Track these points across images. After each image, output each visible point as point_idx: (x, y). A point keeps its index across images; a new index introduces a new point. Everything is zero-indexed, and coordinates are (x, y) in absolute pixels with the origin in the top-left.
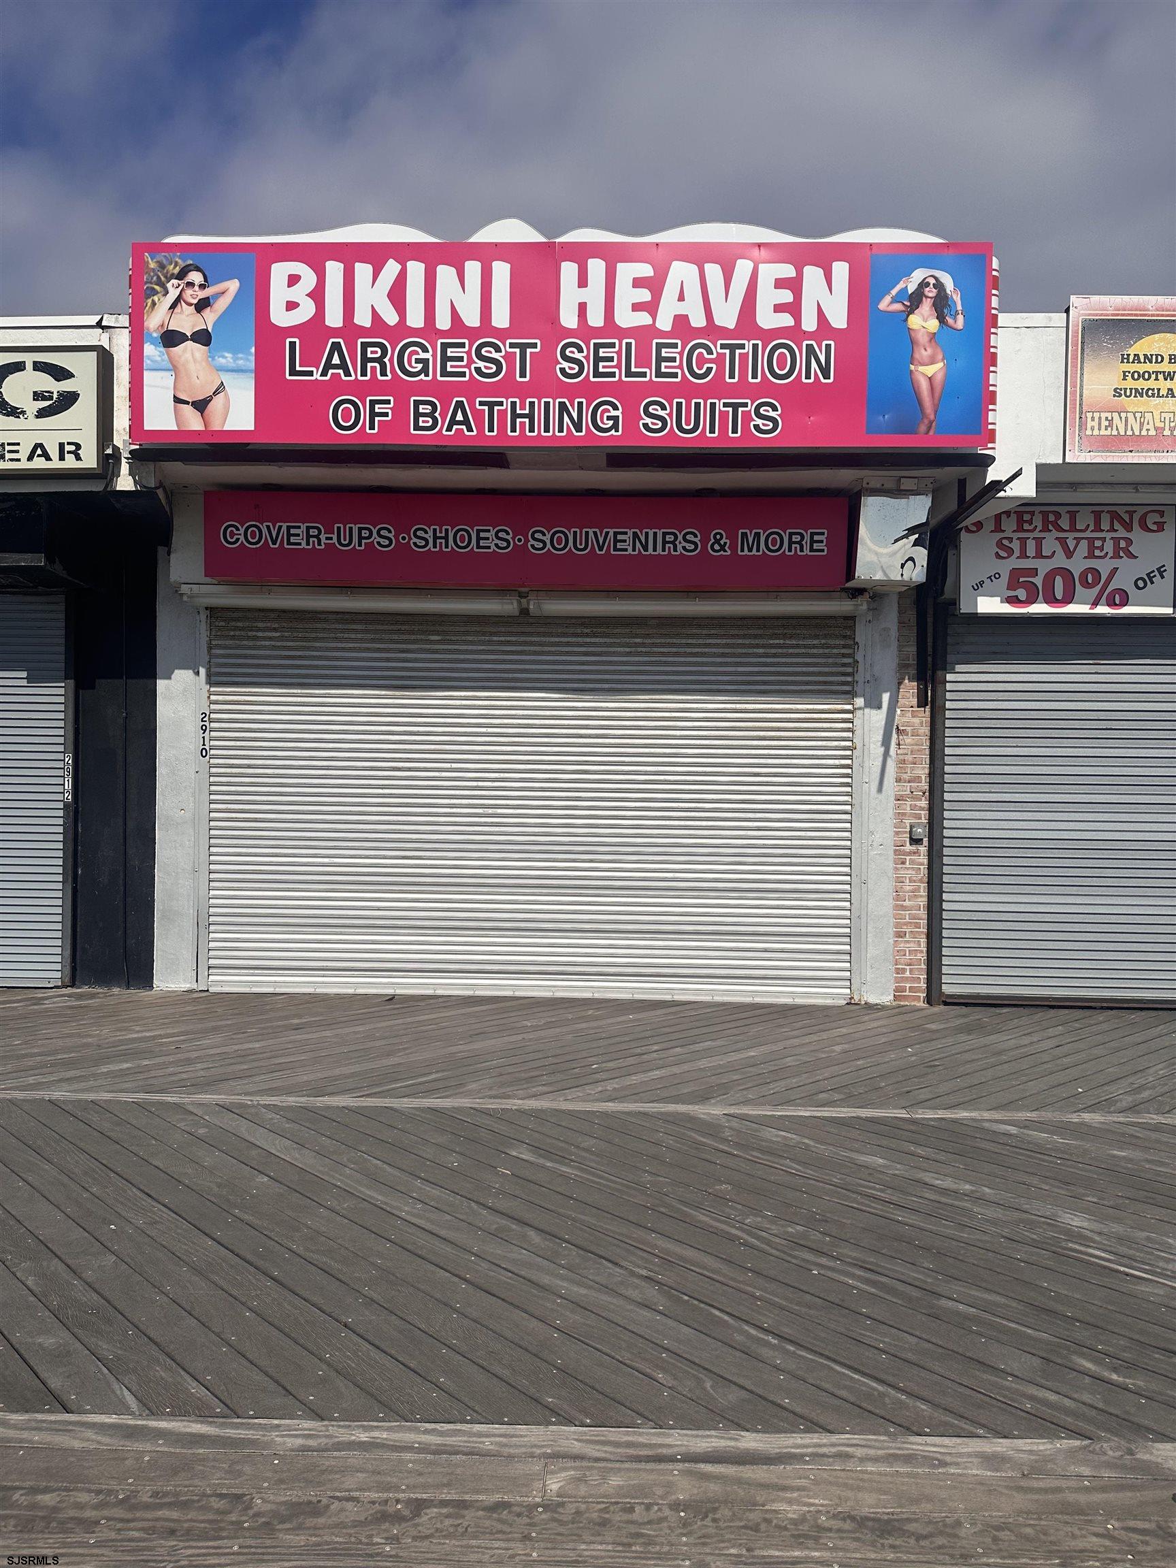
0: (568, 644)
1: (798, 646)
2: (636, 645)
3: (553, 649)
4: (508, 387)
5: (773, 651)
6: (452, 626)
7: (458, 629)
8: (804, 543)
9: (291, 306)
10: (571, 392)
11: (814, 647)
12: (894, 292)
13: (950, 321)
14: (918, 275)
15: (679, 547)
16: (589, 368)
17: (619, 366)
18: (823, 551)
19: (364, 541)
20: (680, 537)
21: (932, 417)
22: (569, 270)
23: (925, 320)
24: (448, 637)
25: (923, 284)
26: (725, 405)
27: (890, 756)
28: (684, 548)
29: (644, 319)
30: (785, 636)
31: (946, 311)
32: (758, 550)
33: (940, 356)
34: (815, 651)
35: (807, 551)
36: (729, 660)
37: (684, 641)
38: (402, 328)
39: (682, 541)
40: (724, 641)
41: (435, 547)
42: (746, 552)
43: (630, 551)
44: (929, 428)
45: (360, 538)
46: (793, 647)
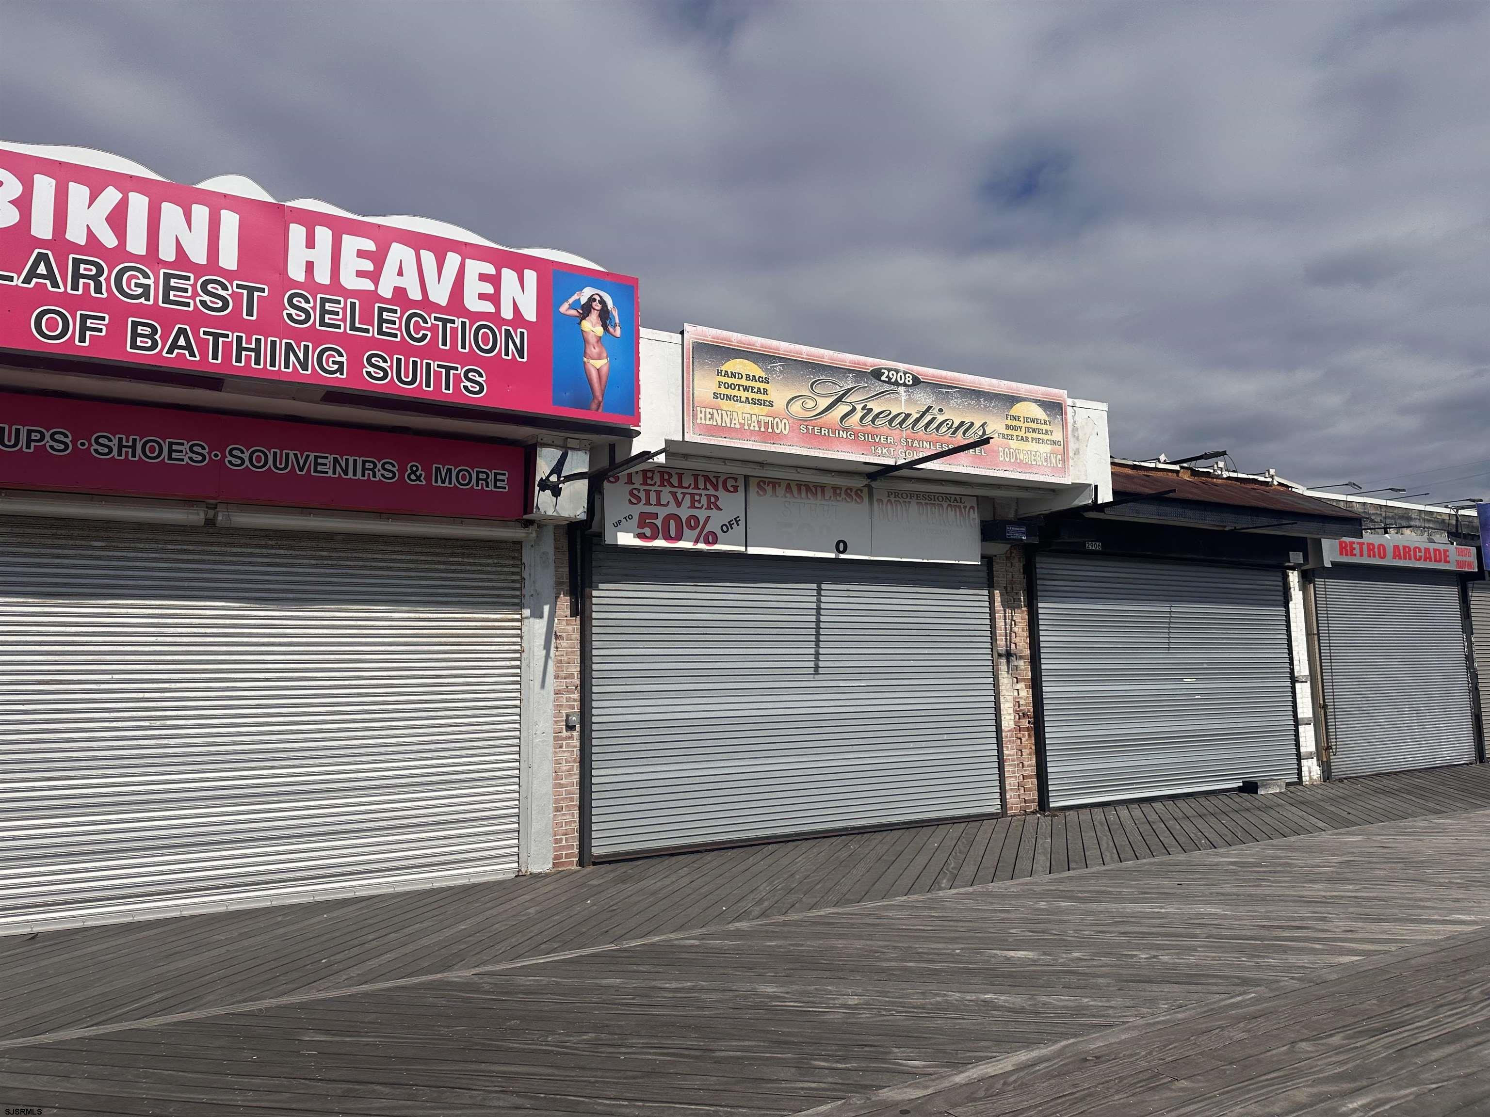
0: (251, 555)
1: (475, 564)
2: (322, 558)
3: (235, 559)
4: (234, 322)
5: (453, 567)
6: (119, 532)
7: (126, 535)
8: (489, 480)
10: (299, 336)
11: (488, 565)
12: (571, 301)
13: (611, 330)
14: (587, 293)
15: (378, 475)
16: (315, 317)
17: (344, 320)
18: (505, 488)
19: (33, 444)
20: (379, 466)
21: (600, 399)
22: (297, 233)
23: (594, 326)
24: (114, 544)
25: (591, 299)
26: (439, 366)
27: (551, 658)
28: (383, 475)
29: (367, 285)
30: (463, 555)
31: (608, 322)
32: (450, 483)
33: (605, 355)
34: (489, 569)
35: (491, 487)
36: (413, 574)
37: (370, 556)
38: (120, 252)
39: (381, 469)
40: (409, 557)
41: (120, 454)
42: (439, 483)
43: (330, 474)
44: (599, 407)
45: (29, 441)
46: (470, 564)
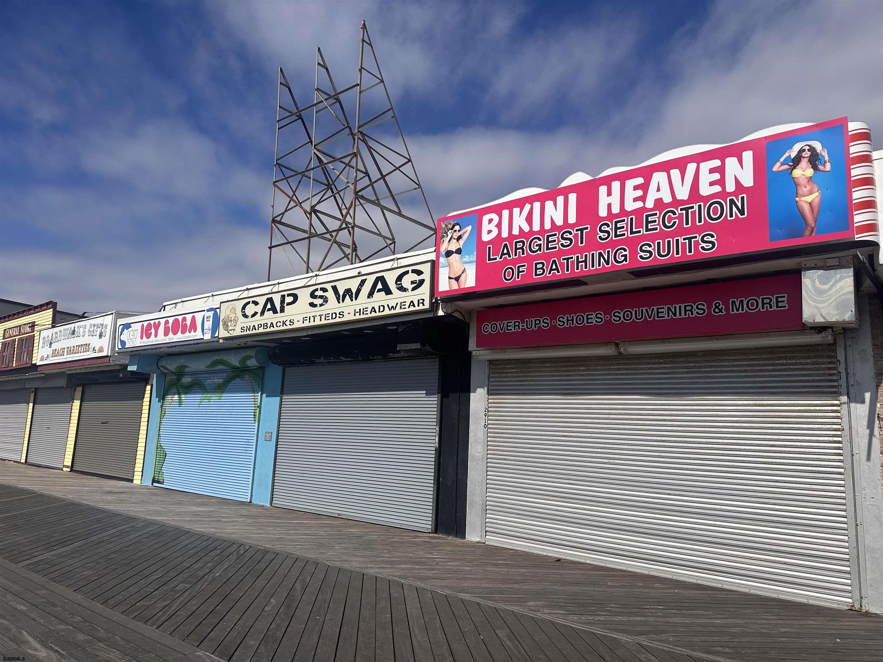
1: (796, 364)
2: (691, 367)
5: (779, 367)
6: (590, 362)
7: (593, 363)
8: (772, 303)
9: (489, 232)
10: (603, 247)
11: (807, 364)
12: (782, 160)
13: (821, 167)
14: (797, 147)
15: (695, 313)
16: (612, 234)
17: (627, 230)
18: (785, 307)
19: (537, 326)
20: (695, 307)
21: (813, 225)
22: (603, 190)
23: (804, 171)
24: (589, 368)
25: (802, 151)
26: (684, 239)
28: (697, 313)
30: (786, 358)
31: (817, 163)
32: (743, 310)
33: (816, 189)
34: (809, 366)
35: (774, 308)
36: (749, 374)
37: (720, 364)
38: (531, 231)
39: (696, 309)
40: (746, 363)
41: (567, 325)
42: (735, 311)
43: (666, 317)
44: (812, 232)
46: (792, 364)
